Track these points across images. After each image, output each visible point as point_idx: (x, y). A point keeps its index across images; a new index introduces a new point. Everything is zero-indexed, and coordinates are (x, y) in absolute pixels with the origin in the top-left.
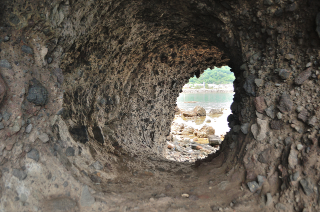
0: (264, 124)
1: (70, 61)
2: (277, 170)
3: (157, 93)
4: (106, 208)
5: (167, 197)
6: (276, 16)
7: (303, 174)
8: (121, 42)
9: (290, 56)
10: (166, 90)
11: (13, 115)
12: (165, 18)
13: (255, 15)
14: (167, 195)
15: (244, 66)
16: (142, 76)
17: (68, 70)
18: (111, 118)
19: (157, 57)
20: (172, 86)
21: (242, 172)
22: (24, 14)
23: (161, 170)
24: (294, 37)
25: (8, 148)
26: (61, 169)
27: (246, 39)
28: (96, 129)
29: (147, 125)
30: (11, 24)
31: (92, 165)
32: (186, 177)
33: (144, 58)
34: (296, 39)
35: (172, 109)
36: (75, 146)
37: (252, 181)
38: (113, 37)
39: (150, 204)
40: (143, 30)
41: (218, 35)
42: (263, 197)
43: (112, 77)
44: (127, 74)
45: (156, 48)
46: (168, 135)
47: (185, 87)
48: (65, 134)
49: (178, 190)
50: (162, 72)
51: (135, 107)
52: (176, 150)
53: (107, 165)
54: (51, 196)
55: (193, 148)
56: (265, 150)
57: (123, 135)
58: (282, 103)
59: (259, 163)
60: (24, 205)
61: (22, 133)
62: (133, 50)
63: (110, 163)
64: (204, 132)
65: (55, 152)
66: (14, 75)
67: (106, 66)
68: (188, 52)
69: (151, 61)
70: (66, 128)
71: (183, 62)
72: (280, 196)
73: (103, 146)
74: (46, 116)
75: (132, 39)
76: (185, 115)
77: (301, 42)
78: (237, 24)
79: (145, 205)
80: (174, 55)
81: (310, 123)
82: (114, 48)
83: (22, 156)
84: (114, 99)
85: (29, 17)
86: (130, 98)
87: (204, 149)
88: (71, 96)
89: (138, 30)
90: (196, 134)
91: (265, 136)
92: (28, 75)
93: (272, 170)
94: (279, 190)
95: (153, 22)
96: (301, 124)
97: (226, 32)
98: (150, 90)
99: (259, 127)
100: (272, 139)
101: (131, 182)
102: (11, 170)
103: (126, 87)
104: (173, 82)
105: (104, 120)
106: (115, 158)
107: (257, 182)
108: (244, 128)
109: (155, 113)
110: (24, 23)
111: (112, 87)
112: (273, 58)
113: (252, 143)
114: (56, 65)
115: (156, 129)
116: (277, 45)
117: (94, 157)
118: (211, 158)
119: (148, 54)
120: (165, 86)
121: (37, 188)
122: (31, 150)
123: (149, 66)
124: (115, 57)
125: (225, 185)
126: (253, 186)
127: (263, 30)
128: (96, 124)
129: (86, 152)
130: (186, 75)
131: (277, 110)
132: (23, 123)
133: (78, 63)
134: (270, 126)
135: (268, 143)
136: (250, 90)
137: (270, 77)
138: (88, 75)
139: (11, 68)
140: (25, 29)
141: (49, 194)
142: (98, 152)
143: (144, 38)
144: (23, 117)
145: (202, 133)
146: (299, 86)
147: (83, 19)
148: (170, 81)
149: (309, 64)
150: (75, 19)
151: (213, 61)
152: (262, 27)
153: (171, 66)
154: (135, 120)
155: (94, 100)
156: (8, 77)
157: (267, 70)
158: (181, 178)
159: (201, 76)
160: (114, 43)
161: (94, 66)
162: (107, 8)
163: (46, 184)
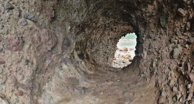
0: (145, 53)
1: (78, 31)
2: (150, 69)
3: (109, 42)
4: (89, 84)
5: (111, 82)
6: (149, 17)
7: (157, 69)
8: (96, 24)
9: (153, 30)
10: (113, 42)
11: (59, 49)
12: (112, 15)
13: (143, 16)
14: (111, 81)
15: (139, 33)
16: (104, 36)
17: (78, 34)
18: (93, 51)
19: (109, 29)
20: (115, 40)
21: (139, 70)
22: (63, 16)
23: (110, 71)
24: (154, 24)
25: (57, 59)
26: (74, 68)
27: (140, 24)
28: (87, 55)
29: (106, 54)
30: (59, 20)
31: (85, 68)
32: (119, 74)
33: (104, 30)
34: (155, 24)
35: (115, 48)
36: (79, 61)
37: (142, 73)
38: (93, 22)
39: (105, 84)
40: (104, 19)
41: (131, 22)
42: (146, 79)
43: (93, 36)
44: (98, 36)
45: (109, 26)
46: (114, 58)
47: (120, 40)
48: (76, 56)
49: (116, 79)
50: (111, 34)
51: (101, 47)
52: (117, 63)
53: (91, 68)
54: (70, 78)
55: (123, 62)
56: (146, 62)
57: (97, 58)
58: (151, 46)
59: (144, 67)
60: (61, 79)
61: (61, 55)
62: (101, 27)
63: (92, 67)
64: (127, 57)
65: (72, 62)
66: (60, 36)
67: (91, 32)
68: (121, 27)
69: (107, 31)
70: (77, 54)
71: (119, 31)
72: (151, 78)
73: (89, 61)
74: (69, 50)
75: (100, 23)
76: (120, 50)
77: (156, 25)
78: (137, 18)
79: (103, 84)
80: (115, 29)
81: (159, 52)
82: (94, 26)
83: (61, 62)
84: (94, 44)
85: (65, 17)
86: (99, 44)
87: (127, 63)
88: (79, 43)
89: (102, 19)
90: (124, 57)
91: (146, 57)
92: (64, 36)
93: (148, 69)
94: (151, 76)
95: (107, 16)
96: (157, 53)
97: (133, 21)
98: (107, 41)
99: (144, 54)
100: (148, 58)
101: (99, 75)
102: (58, 67)
103: (98, 40)
104: (115, 38)
105: (90, 52)
106: (94, 66)
107: (144, 74)
108: (139, 55)
109: (109, 49)
110: (63, 19)
111: (93, 40)
112: (148, 30)
113: (142, 60)
114: (73, 32)
115: (109, 56)
116: (149, 26)
117: (86, 65)
118: (129, 66)
119: (106, 28)
120: (112, 40)
121: (65, 74)
122: (64, 61)
123: (106, 32)
124: (94, 29)
125: (133, 76)
126: (142, 75)
127: (145, 21)
128: (87, 53)
129: (83, 63)
130: (120, 36)
131: (150, 48)
132: (62, 51)
133: (81, 31)
134: (148, 54)
135: (147, 59)
136: (141, 41)
137: (147, 37)
138: (84, 36)
139: (59, 33)
140: (63, 21)
141: (69, 76)
142: (88, 63)
143: (104, 22)
144: (62, 49)
145: (126, 57)
146: (156, 40)
147: (82, 16)
148: (114, 38)
149: (159, 33)
150: (80, 16)
151: (130, 31)
152: (145, 20)
153: (114, 32)
154: (101, 52)
155: (87, 44)
156: (58, 37)
157: (147, 34)
158: (118, 74)
159: (126, 36)
160: (94, 24)
161: (87, 32)
162: (91, 12)
163: (68, 73)
